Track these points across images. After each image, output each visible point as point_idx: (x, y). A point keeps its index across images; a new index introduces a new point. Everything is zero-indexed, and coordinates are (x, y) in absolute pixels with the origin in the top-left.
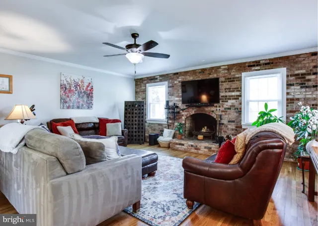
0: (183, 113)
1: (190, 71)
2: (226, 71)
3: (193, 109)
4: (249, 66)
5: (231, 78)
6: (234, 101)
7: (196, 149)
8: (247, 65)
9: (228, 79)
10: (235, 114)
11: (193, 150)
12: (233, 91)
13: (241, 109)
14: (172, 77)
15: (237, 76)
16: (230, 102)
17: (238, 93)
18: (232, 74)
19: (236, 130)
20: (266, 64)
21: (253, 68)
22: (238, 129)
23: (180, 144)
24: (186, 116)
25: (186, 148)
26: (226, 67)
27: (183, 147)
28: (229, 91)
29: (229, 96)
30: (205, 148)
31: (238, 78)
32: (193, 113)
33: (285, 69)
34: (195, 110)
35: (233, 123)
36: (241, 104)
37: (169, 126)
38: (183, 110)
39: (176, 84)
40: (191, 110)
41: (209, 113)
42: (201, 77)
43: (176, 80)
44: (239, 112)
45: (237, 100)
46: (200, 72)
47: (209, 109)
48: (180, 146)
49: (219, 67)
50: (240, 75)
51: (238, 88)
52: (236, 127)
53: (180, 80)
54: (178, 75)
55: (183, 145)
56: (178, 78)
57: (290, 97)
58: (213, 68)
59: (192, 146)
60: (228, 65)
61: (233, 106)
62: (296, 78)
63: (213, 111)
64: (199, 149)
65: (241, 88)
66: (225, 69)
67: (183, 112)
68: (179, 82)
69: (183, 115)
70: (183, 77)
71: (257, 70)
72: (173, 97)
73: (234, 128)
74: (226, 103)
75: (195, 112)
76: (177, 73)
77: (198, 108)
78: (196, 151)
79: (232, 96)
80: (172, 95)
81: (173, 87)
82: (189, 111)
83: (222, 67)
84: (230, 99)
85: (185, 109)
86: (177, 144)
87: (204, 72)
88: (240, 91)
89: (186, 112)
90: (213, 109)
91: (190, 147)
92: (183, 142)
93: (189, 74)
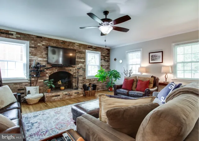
0: (47, 72)
1: (54, 39)
2: (78, 47)
3: (56, 68)
4: (89, 47)
5: (80, 52)
6: (82, 64)
7: (69, 96)
8: (88, 46)
9: (79, 51)
10: (83, 71)
11: (67, 97)
12: (82, 59)
13: (85, 69)
14: (35, 39)
15: (83, 51)
16: (80, 65)
17: (84, 60)
18: (81, 49)
19: (83, 80)
20: (94, 48)
21: (90, 49)
22: (84, 79)
23: (56, 96)
24: (50, 73)
25: (62, 97)
26: (78, 44)
27: (58, 97)
28: (80, 59)
29: (80, 61)
30: (75, 93)
31: (84, 52)
32: (57, 71)
33: (100, 53)
34: (57, 69)
35: (81, 77)
36: (85, 66)
37: (31, 84)
38: (47, 69)
39: (39, 46)
40: (54, 69)
41: (68, 71)
42: (62, 46)
43: (40, 43)
44: (84, 70)
45: (83, 64)
46: (62, 43)
47: (68, 68)
48: (56, 97)
49: (74, 43)
50: (85, 51)
51: (84, 58)
52: (83, 79)
53: (43, 43)
54: (41, 39)
55: (59, 95)
56: (42, 41)
57: (102, 64)
58: (71, 42)
59: (66, 94)
60: (79, 44)
61: (81, 67)
62: (103, 57)
63: (71, 70)
64: (71, 95)
65: (85, 58)
66: (77, 45)
67: (47, 70)
68: (43, 45)
69: (47, 73)
70: (47, 42)
71: (91, 50)
72: (36, 57)
73: (82, 79)
74: (78, 65)
75: (57, 70)
76: (41, 37)
77: (60, 68)
78: (69, 97)
79: (81, 61)
80: (35, 55)
81: (36, 48)
82: (52, 70)
83: (76, 44)
84: (80, 63)
85: (49, 68)
86: (53, 96)
87: (65, 43)
88: (85, 59)
89: (50, 70)
90: (71, 68)
91: (65, 96)
92: (58, 94)
93: (53, 42)
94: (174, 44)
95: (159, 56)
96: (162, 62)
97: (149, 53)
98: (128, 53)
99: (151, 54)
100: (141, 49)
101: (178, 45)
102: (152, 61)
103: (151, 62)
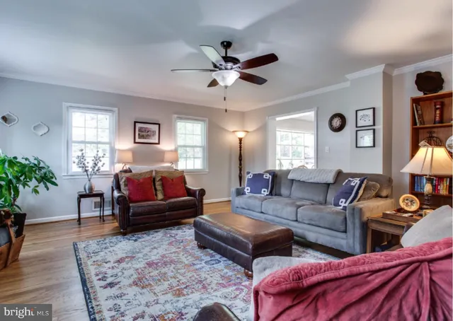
94: (176, 116)
95: (153, 132)
96: (159, 143)
97: (135, 122)
98: (71, 110)
99: (138, 125)
100: (116, 109)
101: (181, 118)
102: (139, 138)
103: (137, 140)
